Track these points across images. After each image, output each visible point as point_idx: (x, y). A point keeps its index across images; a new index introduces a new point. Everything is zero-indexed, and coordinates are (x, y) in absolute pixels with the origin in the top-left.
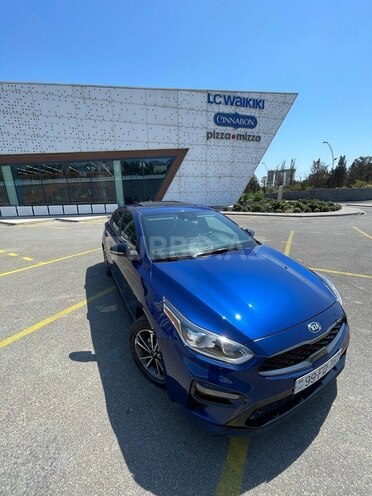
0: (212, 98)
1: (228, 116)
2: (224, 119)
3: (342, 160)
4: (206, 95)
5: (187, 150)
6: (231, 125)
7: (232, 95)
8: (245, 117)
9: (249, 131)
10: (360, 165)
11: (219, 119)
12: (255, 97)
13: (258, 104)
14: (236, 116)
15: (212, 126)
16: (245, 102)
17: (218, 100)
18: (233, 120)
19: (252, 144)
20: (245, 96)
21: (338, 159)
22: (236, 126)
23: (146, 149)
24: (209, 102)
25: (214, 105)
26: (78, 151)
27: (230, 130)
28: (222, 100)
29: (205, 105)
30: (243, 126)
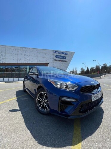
0: (55, 52)
1: (59, 56)
2: (58, 57)
3: (88, 68)
4: (53, 51)
5: (48, 64)
6: (60, 58)
7: (60, 52)
8: (63, 56)
9: (64, 60)
10: (92, 69)
11: (57, 57)
12: (65, 52)
13: (66, 54)
14: (61, 56)
15: (55, 58)
16: (63, 53)
17: (56, 52)
18: (60, 57)
19: (66, 63)
20: (63, 52)
21: (87, 68)
22: (61, 58)
23: (37, 63)
24: (54, 53)
26: (17, 63)
27: (60, 59)
28: (57, 52)
29: (53, 53)
30: (63, 58)
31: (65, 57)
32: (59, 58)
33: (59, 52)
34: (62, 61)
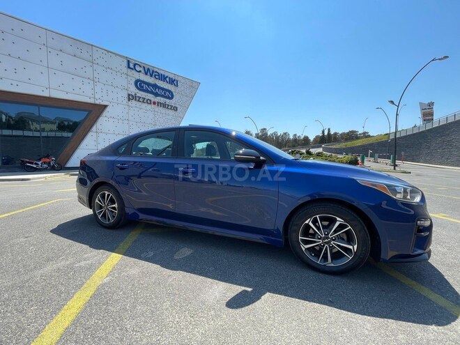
0: (132, 65)
1: (148, 84)
2: (145, 86)
4: (125, 61)
5: (106, 106)
7: (151, 68)
8: (163, 89)
9: (168, 101)
11: (139, 84)
12: (171, 76)
14: (155, 86)
15: (133, 90)
16: (163, 78)
17: (138, 68)
19: (171, 112)
20: (163, 73)
22: (156, 95)
24: (129, 67)
25: (134, 72)
27: (150, 97)
28: (142, 69)
29: (125, 70)
30: (162, 96)
31: (170, 91)
32: (147, 91)
33: (148, 71)
34: (159, 104)
